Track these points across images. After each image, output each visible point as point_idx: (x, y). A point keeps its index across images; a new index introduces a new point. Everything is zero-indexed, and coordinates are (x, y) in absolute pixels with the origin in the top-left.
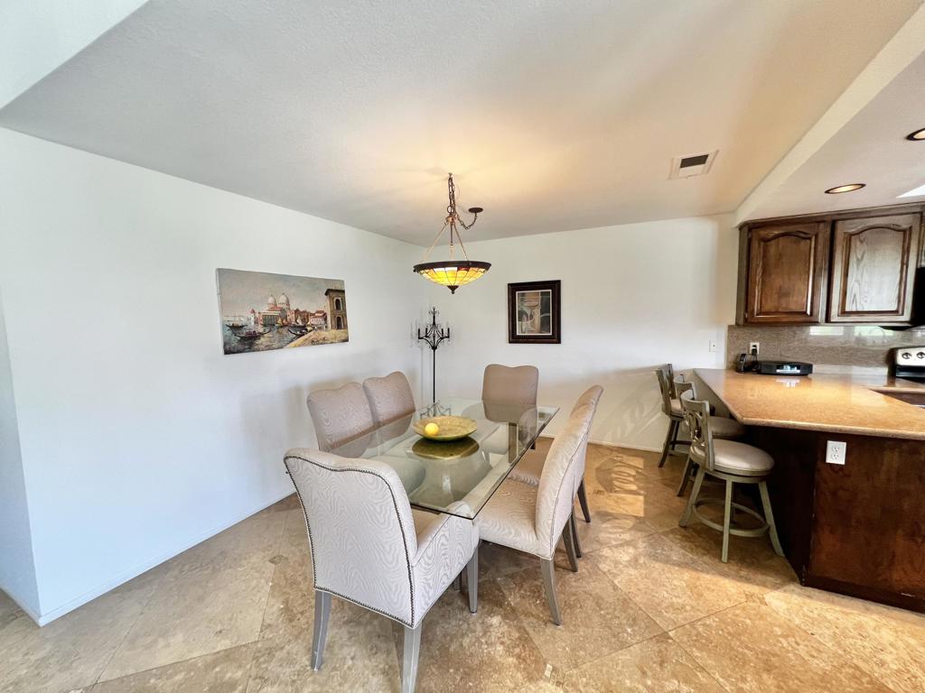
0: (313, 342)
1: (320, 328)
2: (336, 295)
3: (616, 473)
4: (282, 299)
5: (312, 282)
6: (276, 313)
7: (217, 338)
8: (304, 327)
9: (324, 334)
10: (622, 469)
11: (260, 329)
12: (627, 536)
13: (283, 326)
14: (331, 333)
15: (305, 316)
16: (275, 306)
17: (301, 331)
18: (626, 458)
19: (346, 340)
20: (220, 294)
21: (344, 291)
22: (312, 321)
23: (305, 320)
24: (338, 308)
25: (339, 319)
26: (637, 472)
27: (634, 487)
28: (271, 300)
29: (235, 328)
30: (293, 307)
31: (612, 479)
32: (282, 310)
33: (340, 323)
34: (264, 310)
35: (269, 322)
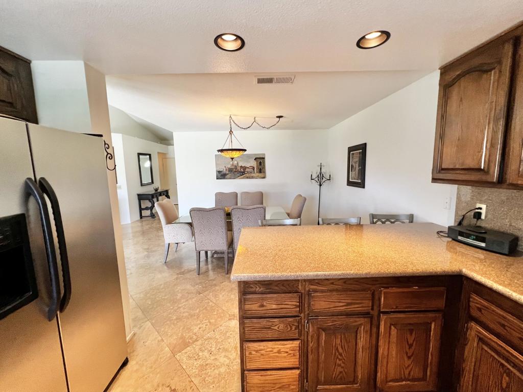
0: (247, 178)
1: (251, 173)
2: (260, 160)
4: (235, 163)
5: (248, 156)
7: (214, 174)
9: (253, 175)
11: (227, 172)
13: (236, 171)
14: (256, 174)
16: (233, 165)
17: (243, 173)
19: (265, 178)
21: (264, 158)
22: (247, 170)
23: (244, 169)
24: (261, 165)
25: (261, 169)
28: (231, 163)
29: (219, 172)
30: (240, 165)
34: (229, 166)
35: (230, 170)
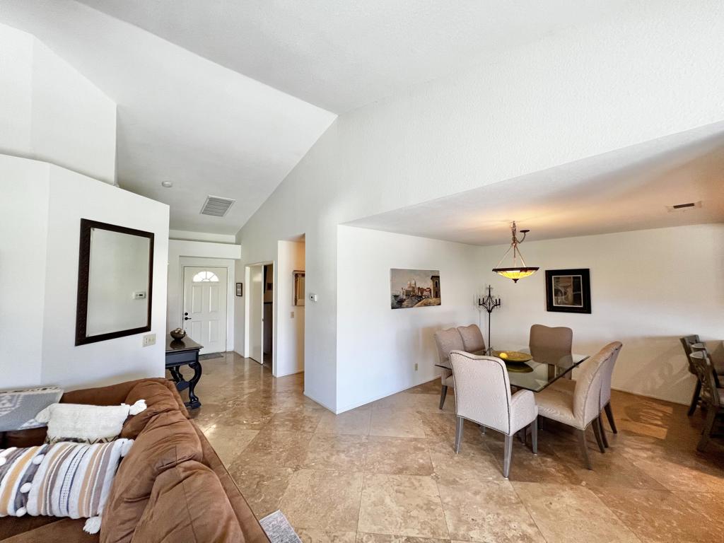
0: (426, 305)
1: (428, 297)
2: (436, 279)
3: (643, 412)
4: (413, 282)
5: (425, 272)
6: (411, 289)
7: (388, 301)
8: (421, 297)
9: (430, 300)
10: (650, 411)
11: (404, 297)
12: (648, 446)
13: (413, 296)
14: (433, 300)
15: (421, 290)
16: (410, 286)
17: (420, 298)
18: (655, 405)
19: (440, 304)
20: (392, 280)
21: (439, 277)
22: (425, 293)
23: (422, 293)
24: (436, 286)
25: (437, 292)
26: (664, 415)
27: (659, 423)
28: (409, 283)
29: (396, 297)
30: (417, 286)
31: (639, 415)
32: (413, 288)
33: (437, 295)
34: (406, 287)
35: (408, 294)
